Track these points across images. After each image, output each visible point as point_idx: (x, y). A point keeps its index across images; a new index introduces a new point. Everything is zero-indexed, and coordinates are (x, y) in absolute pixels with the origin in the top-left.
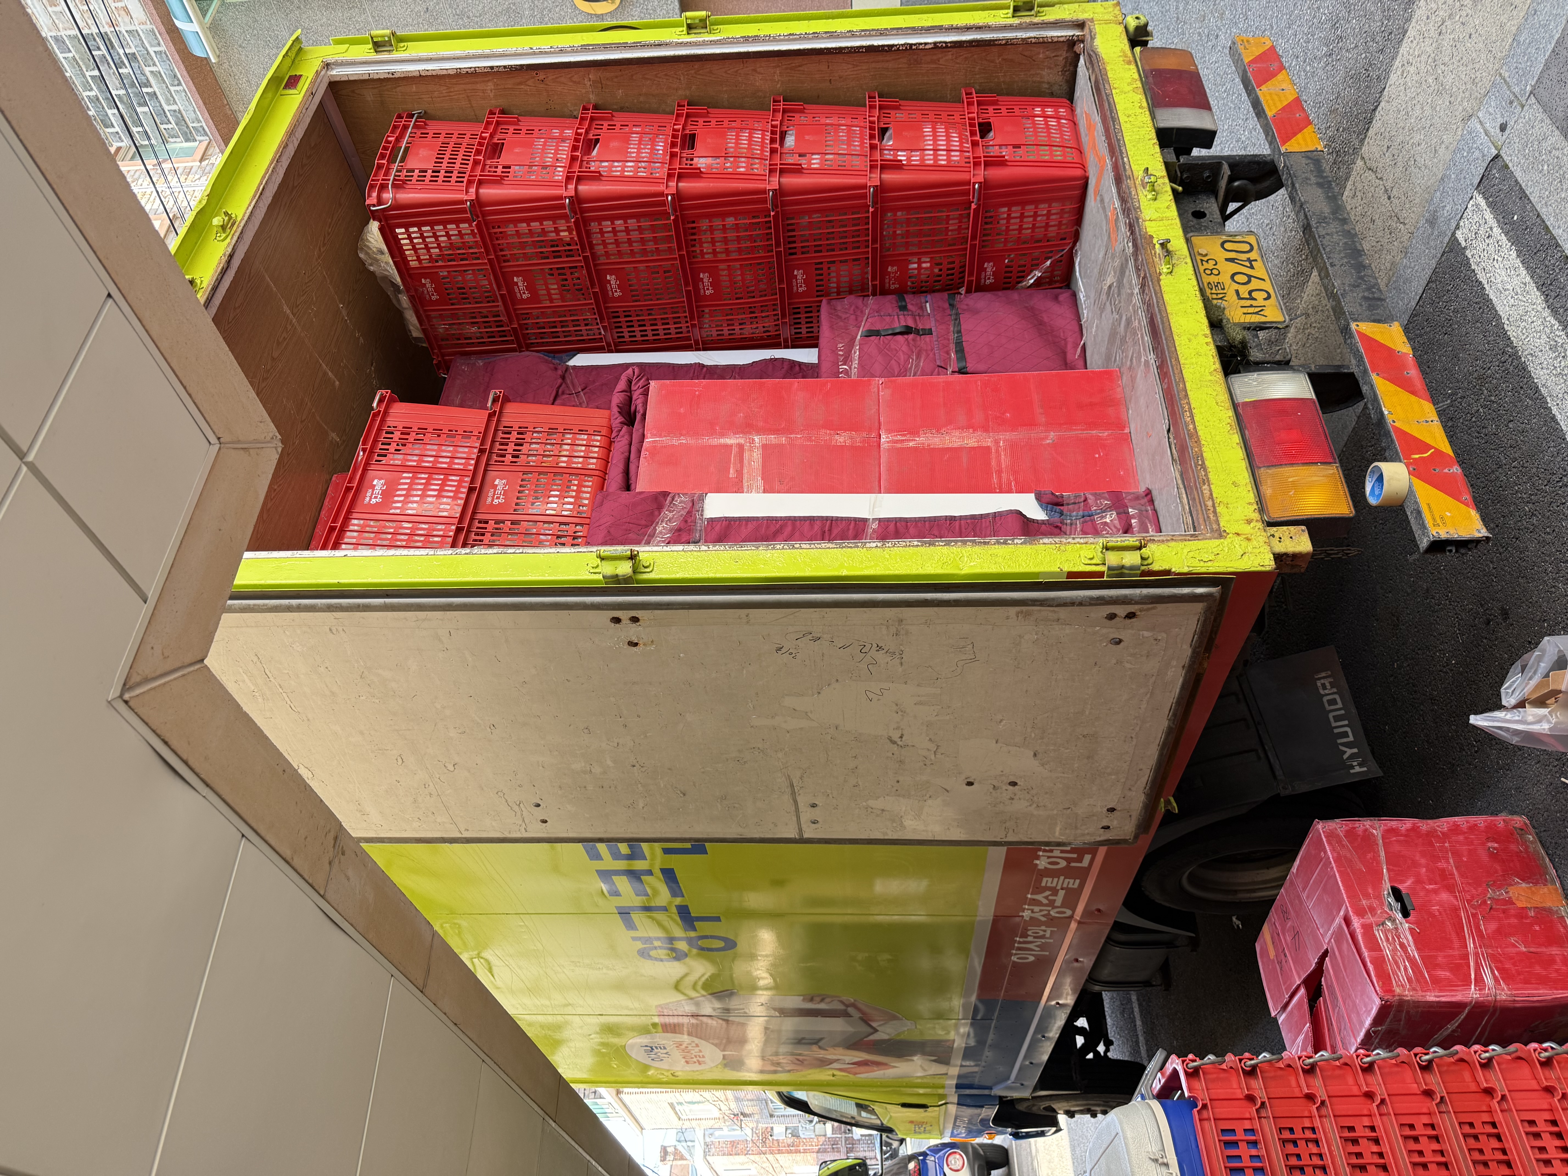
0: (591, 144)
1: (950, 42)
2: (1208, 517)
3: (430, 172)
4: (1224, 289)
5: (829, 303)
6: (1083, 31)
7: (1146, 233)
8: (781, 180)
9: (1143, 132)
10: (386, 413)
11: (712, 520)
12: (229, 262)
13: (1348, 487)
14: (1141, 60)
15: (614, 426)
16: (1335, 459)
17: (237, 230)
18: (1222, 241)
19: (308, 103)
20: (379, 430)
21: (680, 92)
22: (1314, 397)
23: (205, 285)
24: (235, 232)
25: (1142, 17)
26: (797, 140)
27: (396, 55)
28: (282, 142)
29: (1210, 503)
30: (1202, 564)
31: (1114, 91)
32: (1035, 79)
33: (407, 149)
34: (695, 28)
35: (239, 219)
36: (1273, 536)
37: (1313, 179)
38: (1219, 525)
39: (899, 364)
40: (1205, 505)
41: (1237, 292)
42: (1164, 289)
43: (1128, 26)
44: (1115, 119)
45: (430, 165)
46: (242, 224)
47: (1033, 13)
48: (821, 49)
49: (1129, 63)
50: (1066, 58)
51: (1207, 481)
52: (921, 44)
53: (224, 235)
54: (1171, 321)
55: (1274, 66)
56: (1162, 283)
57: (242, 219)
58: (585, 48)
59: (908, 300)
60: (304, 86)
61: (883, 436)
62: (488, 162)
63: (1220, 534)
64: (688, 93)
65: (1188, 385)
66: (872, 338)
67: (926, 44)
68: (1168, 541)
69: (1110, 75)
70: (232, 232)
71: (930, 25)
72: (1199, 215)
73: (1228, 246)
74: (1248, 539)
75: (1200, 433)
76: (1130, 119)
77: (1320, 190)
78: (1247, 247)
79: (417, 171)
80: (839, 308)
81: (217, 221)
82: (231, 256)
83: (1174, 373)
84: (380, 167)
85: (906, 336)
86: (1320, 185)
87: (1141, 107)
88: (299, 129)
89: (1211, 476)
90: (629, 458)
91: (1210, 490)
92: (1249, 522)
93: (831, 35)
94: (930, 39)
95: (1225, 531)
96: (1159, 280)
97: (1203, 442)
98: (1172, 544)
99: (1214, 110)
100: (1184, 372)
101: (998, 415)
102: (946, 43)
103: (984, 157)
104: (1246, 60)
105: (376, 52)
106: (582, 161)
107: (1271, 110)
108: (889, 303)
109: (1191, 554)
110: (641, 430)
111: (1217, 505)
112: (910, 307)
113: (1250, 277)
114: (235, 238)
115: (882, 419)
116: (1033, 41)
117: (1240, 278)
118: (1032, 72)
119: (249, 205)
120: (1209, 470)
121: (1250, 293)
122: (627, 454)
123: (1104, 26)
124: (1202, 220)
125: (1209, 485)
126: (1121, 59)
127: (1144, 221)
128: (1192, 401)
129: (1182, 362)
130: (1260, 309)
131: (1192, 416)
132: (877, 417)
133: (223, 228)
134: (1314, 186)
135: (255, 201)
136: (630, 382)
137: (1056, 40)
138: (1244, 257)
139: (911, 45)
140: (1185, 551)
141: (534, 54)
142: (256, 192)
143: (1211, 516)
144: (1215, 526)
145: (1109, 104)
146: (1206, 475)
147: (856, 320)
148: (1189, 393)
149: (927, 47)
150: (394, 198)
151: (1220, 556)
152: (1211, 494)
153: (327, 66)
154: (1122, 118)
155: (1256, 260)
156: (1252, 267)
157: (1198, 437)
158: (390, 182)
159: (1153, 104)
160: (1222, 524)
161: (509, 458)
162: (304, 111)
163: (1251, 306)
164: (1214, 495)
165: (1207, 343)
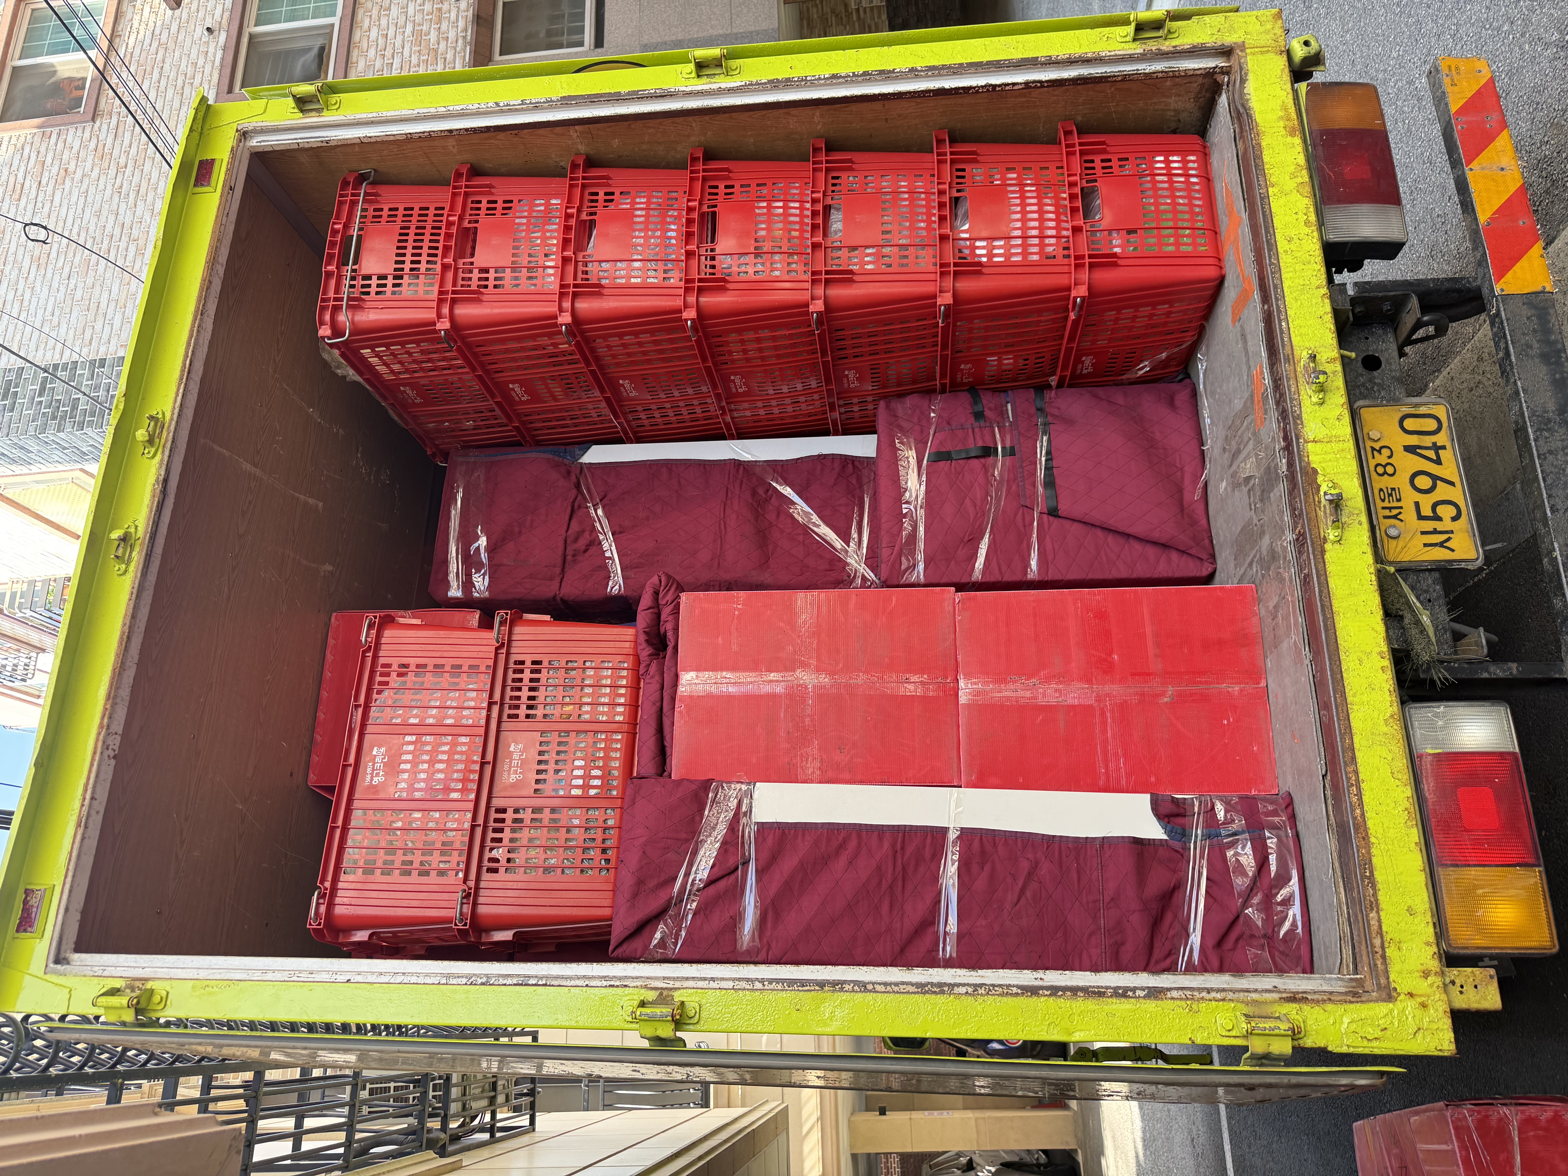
0: (587, 228)
1: (1047, 81)
2: (1375, 965)
3: (390, 277)
4: (1399, 500)
5: (887, 407)
6: (1229, 60)
7: (1309, 463)
8: (828, 292)
9: (1309, 273)
10: (378, 644)
11: (763, 827)
12: (164, 492)
13: (1553, 906)
14: (1307, 110)
15: (642, 658)
16: (1538, 858)
17: (167, 436)
18: (1400, 415)
19: (228, 204)
20: (372, 672)
21: (692, 139)
22: (1517, 750)
23: (140, 533)
24: (166, 441)
25: (1313, 43)
26: (845, 221)
27: (328, 117)
28: (203, 280)
29: (1377, 942)
30: (1365, 1043)
31: (1270, 190)
32: (1157, 107)
33: (359, 237)
34: (707, 66)
35: (168, 418)
36: (1453, 983)
37: (1536, 345)
38: (1388, 978)
39: (975, 506)
40: (1372, 944)
41: (1417, 504)
42: (1331, 568)
43: (1293, 54)
44: (1272, 246)
45: (388, 268)
46: (172, 428)
47: (1160, 33)
48: (874, 95)
49: (1292, 134)
50: (1203, 84)
51: (1375, 905)
52: (1008, 84)
53: (153, 450)
54: (1337, 626)
55: (1492, 120)
56: (1327, 556)
57: (172, 419)
58: (567, 101)
59: (984, 402)
60: (220, 175)
61: (962, 684)
62: (461, 262)
63: (1389, 994)
64: (702, 139)
65: (1356, 740)
66: (942, 464)
67: (1014, 84)
68: (1324, 1001)
69: (1266, 159)
70: (163, 441)
71: (1020, 56)
72: (1372, 363)
73: (1409, 424)
74: (1424, 1006)
75: (1370, 824)
76: (1293, 247)
77: (1544, 369)
78: (1432, 425)
79: (374, 278)
80: (900, 412)
81: (141, 434)
82: (166, 481)
83: (1338, 719)
84: (329, 274)
85: (982, 460)
86: (1545, 357)
87: (1307, 223)
88: (223, 249)
89: (1381, 896)
90: (661, 709)
91: (1379, 921)
92: (1426, 974)
93: (886, 75)
94: (1020, 78)
95: (1395, 989)
96: (1323, 552)
97: (1373, 840)
98: (1330, 1007)
99: (1404, 202)
100: (1351, 717)
101: (1103, 656)
102: (1040, 82)
103: (1090, 256)
104: (1454, 108)
105: (302, 111)
106: (576, 262)
107: (1484, 211)
108: (961, 404)
109: (1353, 1027)
110: (673, 669)
111: (1386, 945)
112: (987, 413)
113: (1435, 478)
114: (167, 453)
115: (959, 658)
116: (1160, 75)
117: (1423, 482)
118: (1155, 100)
119: (177, 395)
120: (1379, 886)
121: (1434, 507)
122: (658, 704)
123: (1260, 57)
124: (1375, 373)
125: (1378, 912)
126: (1282, 124)
127: (1306, 442)
128: (1361, 769)
129: (1350, 699)
130: (1445, 536)
131: (1360, 795)
132: (953, 651)
133: (151, 441)
134: (1537, 360)
135: (182, 386)
136: (656, 593)
137: (1191, 73)
138: (1428, 441)
139: (994, 86)
140: (1346, 1020)
141: (502, 112)
142: (183, 371)
143: (1379, 963)
144: (1383, 981)
145: (1264, 213)
146: (1375, 895)
147: (922, 431)
148: (1357, 754)
149: (1016, 87)
150: (353, 323)
151: (1388, 1032)
152: (1380, 927)
153: (244, 135)
154: (1282, 245)
155: (1444, 447)
156: (1438, 462)
157: (1366, 829)
158: (344, 303)
159: (1322, 197)
160: (1392, 977)
161: (523, 711)
162: (225, 219)
163: (1435, 532)
164: (1384, 929)
165: (1383, 668)
